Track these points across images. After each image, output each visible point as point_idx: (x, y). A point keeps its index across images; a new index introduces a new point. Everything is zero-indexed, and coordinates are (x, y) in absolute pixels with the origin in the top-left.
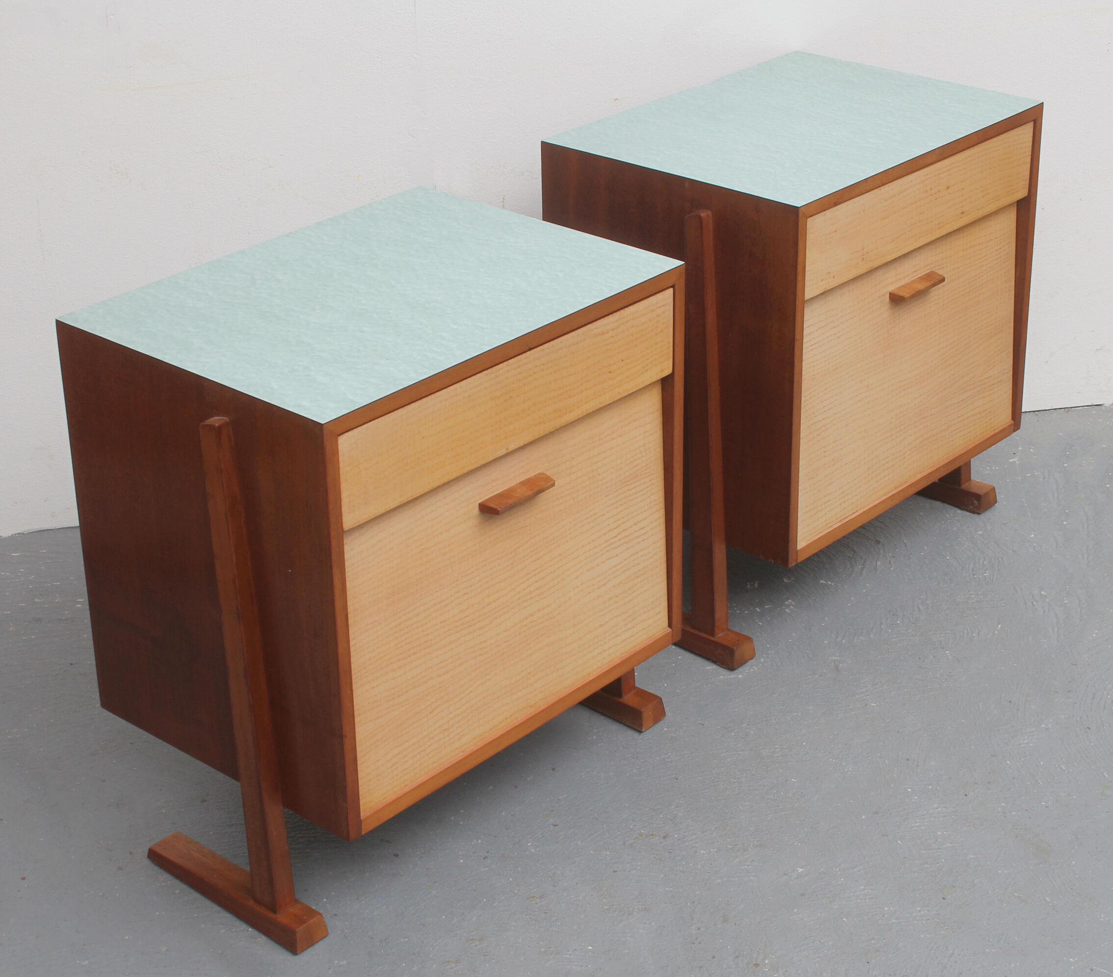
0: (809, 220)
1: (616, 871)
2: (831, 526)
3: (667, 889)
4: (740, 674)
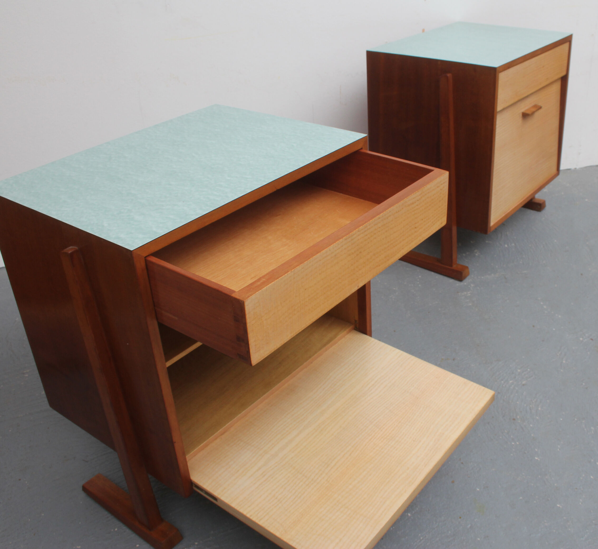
0: (500, 73)
4: (465, 283)
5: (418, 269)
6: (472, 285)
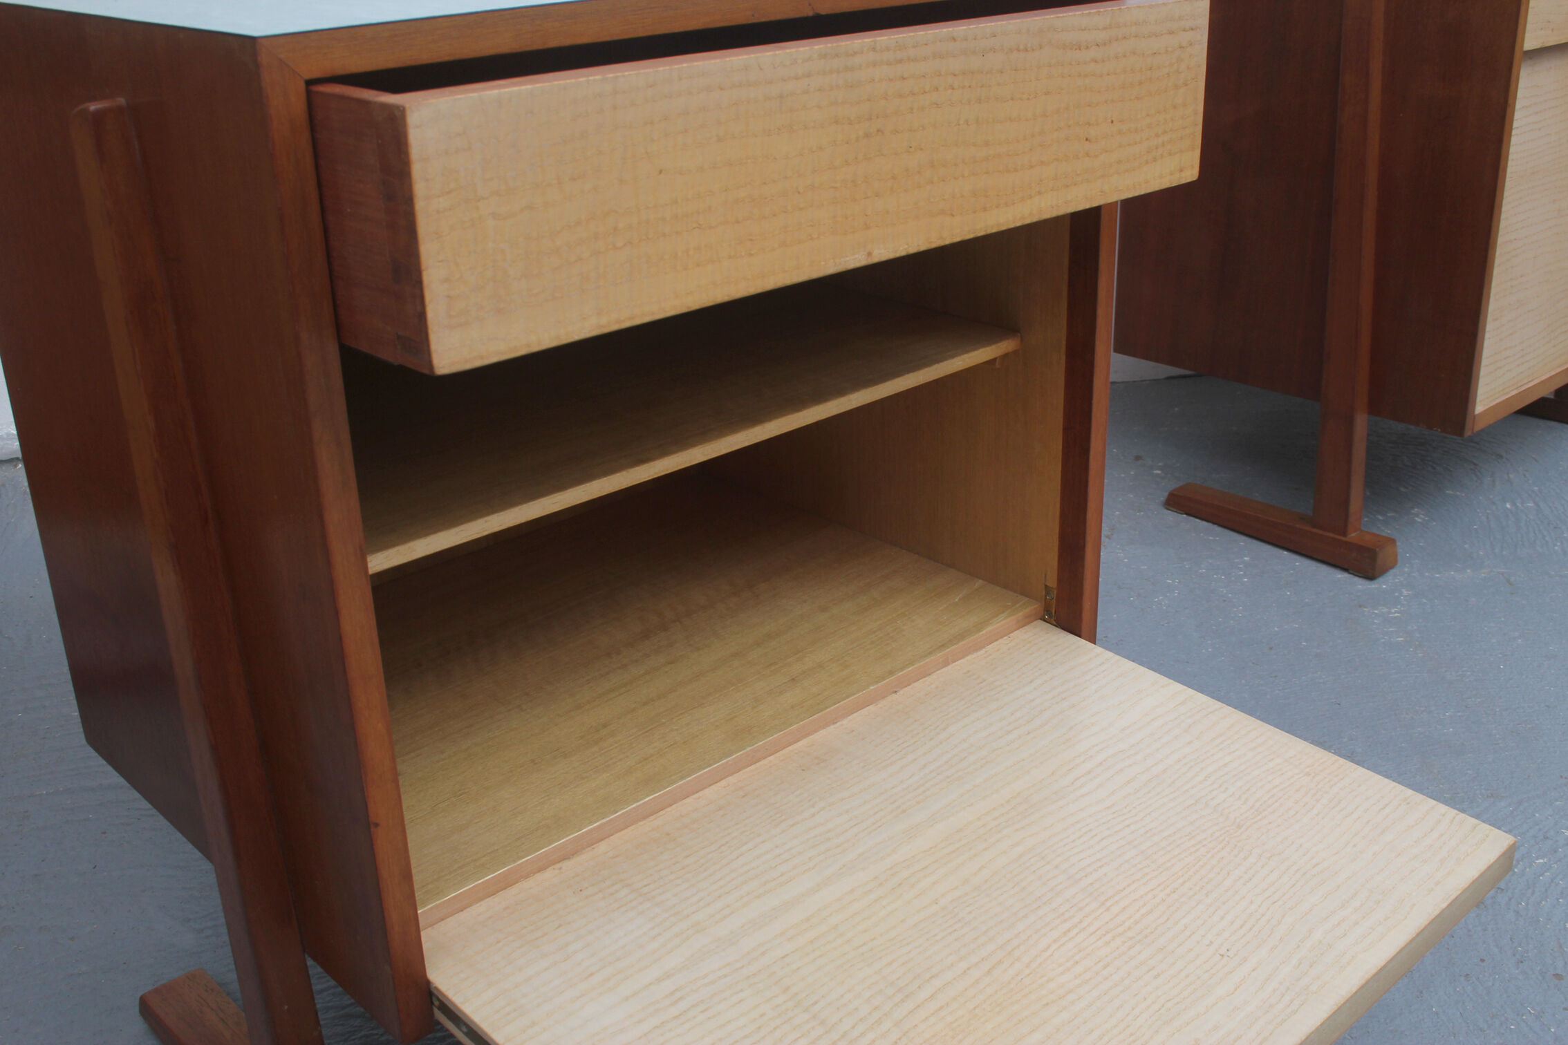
4: (1383, 584)
5: (1242, 541)
6: (1405, 592)
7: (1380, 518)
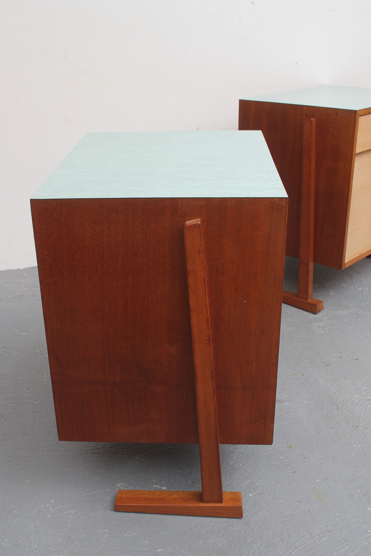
0: (360, 117)
1: (285, 388)
2: (356, 255)
3: (309, 395)
4: (319, 315)
6: (325, 318)
7: (320, 294)
